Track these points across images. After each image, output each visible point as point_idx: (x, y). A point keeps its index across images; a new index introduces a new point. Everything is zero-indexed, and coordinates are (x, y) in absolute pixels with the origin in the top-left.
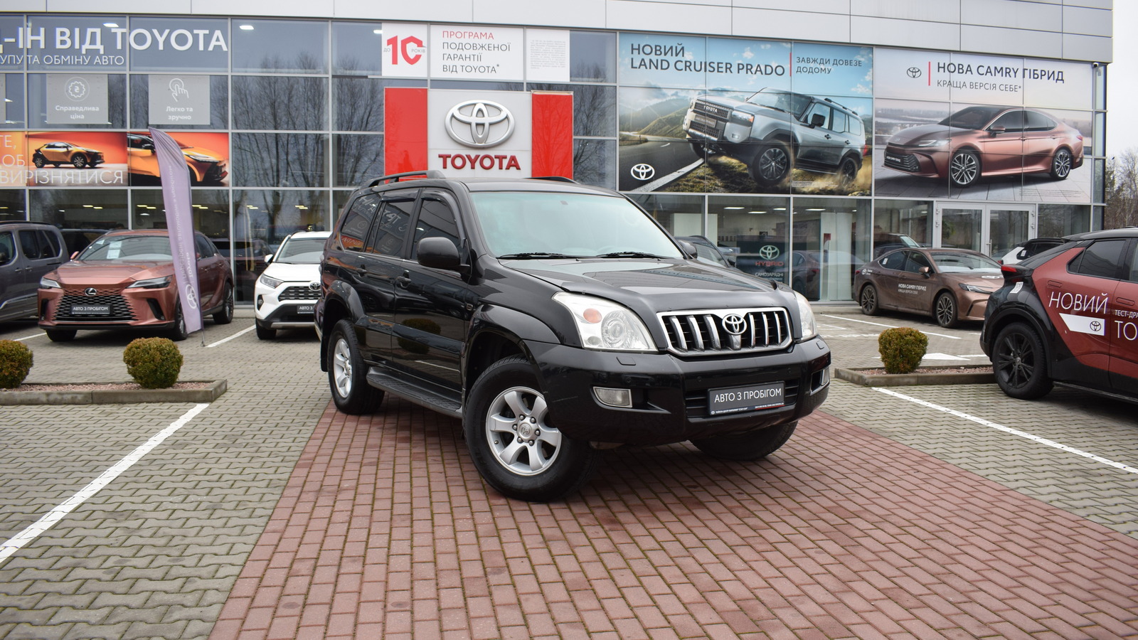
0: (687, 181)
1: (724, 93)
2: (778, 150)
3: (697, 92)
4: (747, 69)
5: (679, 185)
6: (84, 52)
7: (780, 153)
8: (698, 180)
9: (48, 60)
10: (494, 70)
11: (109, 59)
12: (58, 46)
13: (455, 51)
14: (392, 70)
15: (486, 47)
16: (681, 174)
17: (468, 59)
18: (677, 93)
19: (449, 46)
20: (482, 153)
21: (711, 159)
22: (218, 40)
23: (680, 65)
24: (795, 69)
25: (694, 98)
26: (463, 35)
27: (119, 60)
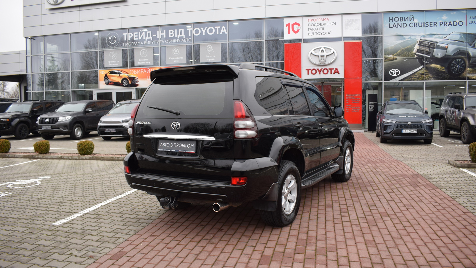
0: (416, 76)
1: (433, 36)
2: (460, 60)
3: (420, 36)
4: (444, 24)
5: (412, 78)
6: (178, 38)
7: (461, 61)
8: (420, 75)
9: (167, 41)
10: (329, 33)
11: (187, 40)
12: (170, 36)
13: (313, 27)
14: (288, 36)
15: (326, 24)
16: (412, 73)
17: (318, 30)
18: (410, 37)
19: (311, 25)
20: (323, 68)
21: (427, 66)
22: (223, 30)
23: (412, 25)
24: (468, 22)
25: (419, 39)
26: (316, 20)
27: (190, 40)
